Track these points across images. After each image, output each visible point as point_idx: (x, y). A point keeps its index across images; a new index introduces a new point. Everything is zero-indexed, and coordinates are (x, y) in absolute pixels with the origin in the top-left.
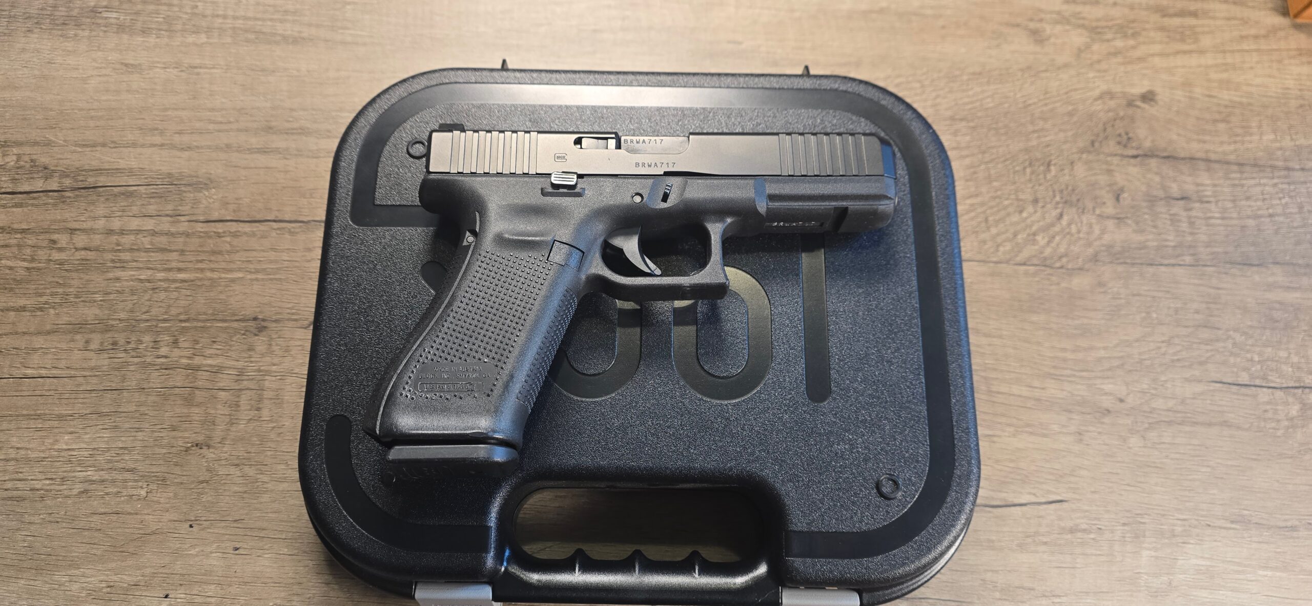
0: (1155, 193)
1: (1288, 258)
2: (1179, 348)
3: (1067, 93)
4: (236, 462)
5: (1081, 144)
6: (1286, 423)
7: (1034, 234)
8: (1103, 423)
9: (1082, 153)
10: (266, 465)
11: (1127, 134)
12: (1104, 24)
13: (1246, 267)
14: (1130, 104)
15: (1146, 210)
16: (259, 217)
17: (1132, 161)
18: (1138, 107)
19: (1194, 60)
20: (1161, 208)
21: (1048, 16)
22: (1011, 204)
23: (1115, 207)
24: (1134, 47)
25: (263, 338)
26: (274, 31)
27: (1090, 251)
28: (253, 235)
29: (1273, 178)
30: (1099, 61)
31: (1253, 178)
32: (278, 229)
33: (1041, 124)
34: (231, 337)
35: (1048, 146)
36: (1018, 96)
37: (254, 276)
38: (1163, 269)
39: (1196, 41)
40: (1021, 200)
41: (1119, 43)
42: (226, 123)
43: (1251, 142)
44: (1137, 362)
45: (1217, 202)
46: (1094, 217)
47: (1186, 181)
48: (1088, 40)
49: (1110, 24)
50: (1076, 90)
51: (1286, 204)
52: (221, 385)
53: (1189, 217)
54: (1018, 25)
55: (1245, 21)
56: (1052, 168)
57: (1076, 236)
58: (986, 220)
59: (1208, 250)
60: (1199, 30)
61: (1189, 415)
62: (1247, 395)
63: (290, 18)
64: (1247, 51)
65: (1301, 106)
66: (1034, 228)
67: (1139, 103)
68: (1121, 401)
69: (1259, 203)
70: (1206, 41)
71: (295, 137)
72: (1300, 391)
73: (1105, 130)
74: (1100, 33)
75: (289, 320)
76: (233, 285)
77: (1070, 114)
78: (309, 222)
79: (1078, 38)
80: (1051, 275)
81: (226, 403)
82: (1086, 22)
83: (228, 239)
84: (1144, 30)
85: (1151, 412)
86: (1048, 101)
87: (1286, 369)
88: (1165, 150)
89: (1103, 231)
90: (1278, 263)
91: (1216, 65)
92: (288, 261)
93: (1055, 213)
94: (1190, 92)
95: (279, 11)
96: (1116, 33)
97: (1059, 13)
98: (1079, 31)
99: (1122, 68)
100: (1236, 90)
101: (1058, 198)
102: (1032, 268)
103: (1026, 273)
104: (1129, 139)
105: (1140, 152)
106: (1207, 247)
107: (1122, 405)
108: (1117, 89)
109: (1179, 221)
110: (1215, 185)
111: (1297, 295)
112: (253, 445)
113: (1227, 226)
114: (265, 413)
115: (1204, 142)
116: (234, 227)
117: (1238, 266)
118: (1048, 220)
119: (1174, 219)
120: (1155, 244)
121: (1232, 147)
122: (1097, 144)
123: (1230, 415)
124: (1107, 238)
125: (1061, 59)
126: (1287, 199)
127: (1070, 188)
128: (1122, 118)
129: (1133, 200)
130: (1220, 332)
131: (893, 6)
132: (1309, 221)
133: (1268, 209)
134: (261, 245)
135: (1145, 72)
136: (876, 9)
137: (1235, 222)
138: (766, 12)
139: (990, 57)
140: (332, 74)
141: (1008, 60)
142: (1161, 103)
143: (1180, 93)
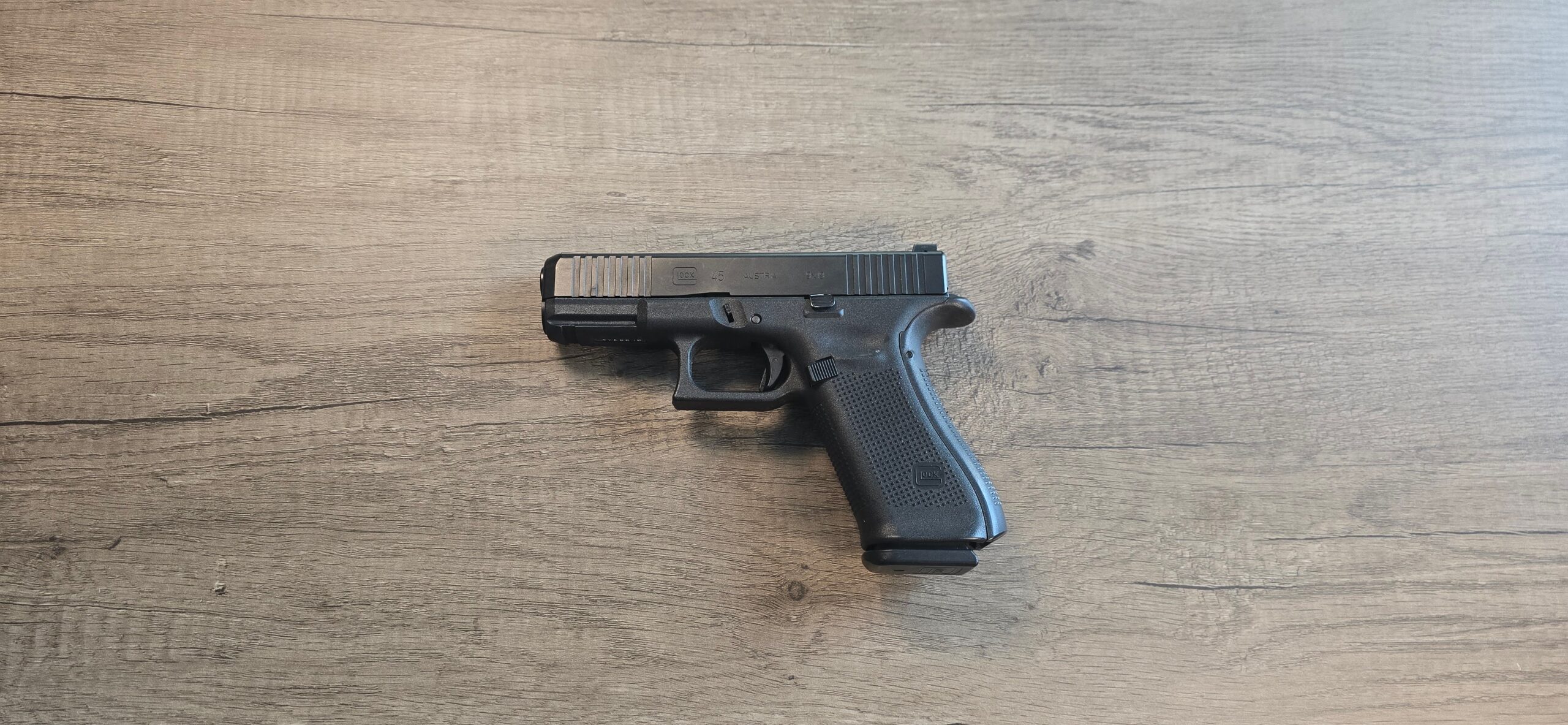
0: (1084, 362)
1: (1231, 436)
2: (1100, 544)
3: (991, 246)
4: (30, 707)
5: (1004, 308)
6: (1216, 629)
8: (1009, 633)
9: (1006, 317)
10: (64, 710)
11: (1056, 293)
12: (1039, 161)
13: (1182, 449)
14: (1064, 257)
15: (1072, 384)
16: (57, 417)
17: (1061, 325)
18: (1072, 261)
19: (1141, 202)
20: (1090, 380)
21: (976, 154)
23: (1037, 381)
24: (1072, 189)
25: (61, 561)
26: (77, 192)
27: (1006, 433)
28: (51, 439)
29: (1222, 341)
30: (1031, 207)
31: (1199, 343)
32: (80, 431)
34: (24, 561)
37: (51, 489)
38: (1087, 452)
39: (1146, 178)
41: (1055, 185)
42: (20, 305)
43: (1199, 299)
44: (1052, 562)
45: (1155, 372)
46: (1013, 393)
47: (1121, 349)
48: (1019, 181)
49: (1047, 161)
50: (1002, 242)
51: (1234, 372)
52: (14, 618)
53: (1122, 391)
54: (941, 166)
55: (1204, 153)
56: (970, 335)
57: (991, 416)
59: (1141, 428)
60: (1149, 165)
61: (1107, 622)
62: (1173, 598)
63: (96, 175)
64: (1203, 189)
65: (1262, 254)
68: (1031, 607)
69: (1204, 372)
70: (1157, 179)
71: (101, 320)
72: (1234, 591)
73: (1033, 288)
74: (1035, 172)
75: (90, 539)
76: (27, 500)
77: (993, 271)
78: (115, 422)
79: (1008, 180)
81: (18, 639)
82: (1019, 160)
83: (22, 445)
84: (1086, 167)
85: (1064, 620)
86: (969, 257)
87: (1221, 566)
88: (1100, 311)
90: (1220, 443)
91: (1166, 208)
92: (89, 469)
93: (968, 389)
94: (1134, 241)
95: (84, 167)
96: (1052, 172)
97: (988, 149)
98: (1011, 170)
99: (1057, 215)
100: (1186, 238)
101: (973, 372)
104: (1059, 299)
105: (1071, 315)
106: (1140, 425)
107: (1032, 612)
108: (1050, 239)
109: (1110, 395)
110: (1154, 352)
111: (1240, 479)
112: (49, 686)
113: (1166, 400)
114: (63, 649)
115: (1145, 301)
116: (28, 431)
117: (1174, 447)
119: (1104, 394)
120: (1081, 423)
121: (1176, 307)
122: (1022, 307)
123: (1152, 621)
124: (1026, 417)
125: (988, 206)
126: (1236, 366)
127: (988, 359)
128: (1053, 275)
129: (1058, 372)
130: (1148, 525)
131: (800, 146)
132: (1260, 392)
133: (1212, 378)
134: (60, 451)
135: (1082, 218)
136: (779, 150)
137: (1174, 395)
138: (654, 156)
139: (907, 205)
140: (145, 243)
141: (928, 208)
142: (1098, 255)
143: (1121, 242)
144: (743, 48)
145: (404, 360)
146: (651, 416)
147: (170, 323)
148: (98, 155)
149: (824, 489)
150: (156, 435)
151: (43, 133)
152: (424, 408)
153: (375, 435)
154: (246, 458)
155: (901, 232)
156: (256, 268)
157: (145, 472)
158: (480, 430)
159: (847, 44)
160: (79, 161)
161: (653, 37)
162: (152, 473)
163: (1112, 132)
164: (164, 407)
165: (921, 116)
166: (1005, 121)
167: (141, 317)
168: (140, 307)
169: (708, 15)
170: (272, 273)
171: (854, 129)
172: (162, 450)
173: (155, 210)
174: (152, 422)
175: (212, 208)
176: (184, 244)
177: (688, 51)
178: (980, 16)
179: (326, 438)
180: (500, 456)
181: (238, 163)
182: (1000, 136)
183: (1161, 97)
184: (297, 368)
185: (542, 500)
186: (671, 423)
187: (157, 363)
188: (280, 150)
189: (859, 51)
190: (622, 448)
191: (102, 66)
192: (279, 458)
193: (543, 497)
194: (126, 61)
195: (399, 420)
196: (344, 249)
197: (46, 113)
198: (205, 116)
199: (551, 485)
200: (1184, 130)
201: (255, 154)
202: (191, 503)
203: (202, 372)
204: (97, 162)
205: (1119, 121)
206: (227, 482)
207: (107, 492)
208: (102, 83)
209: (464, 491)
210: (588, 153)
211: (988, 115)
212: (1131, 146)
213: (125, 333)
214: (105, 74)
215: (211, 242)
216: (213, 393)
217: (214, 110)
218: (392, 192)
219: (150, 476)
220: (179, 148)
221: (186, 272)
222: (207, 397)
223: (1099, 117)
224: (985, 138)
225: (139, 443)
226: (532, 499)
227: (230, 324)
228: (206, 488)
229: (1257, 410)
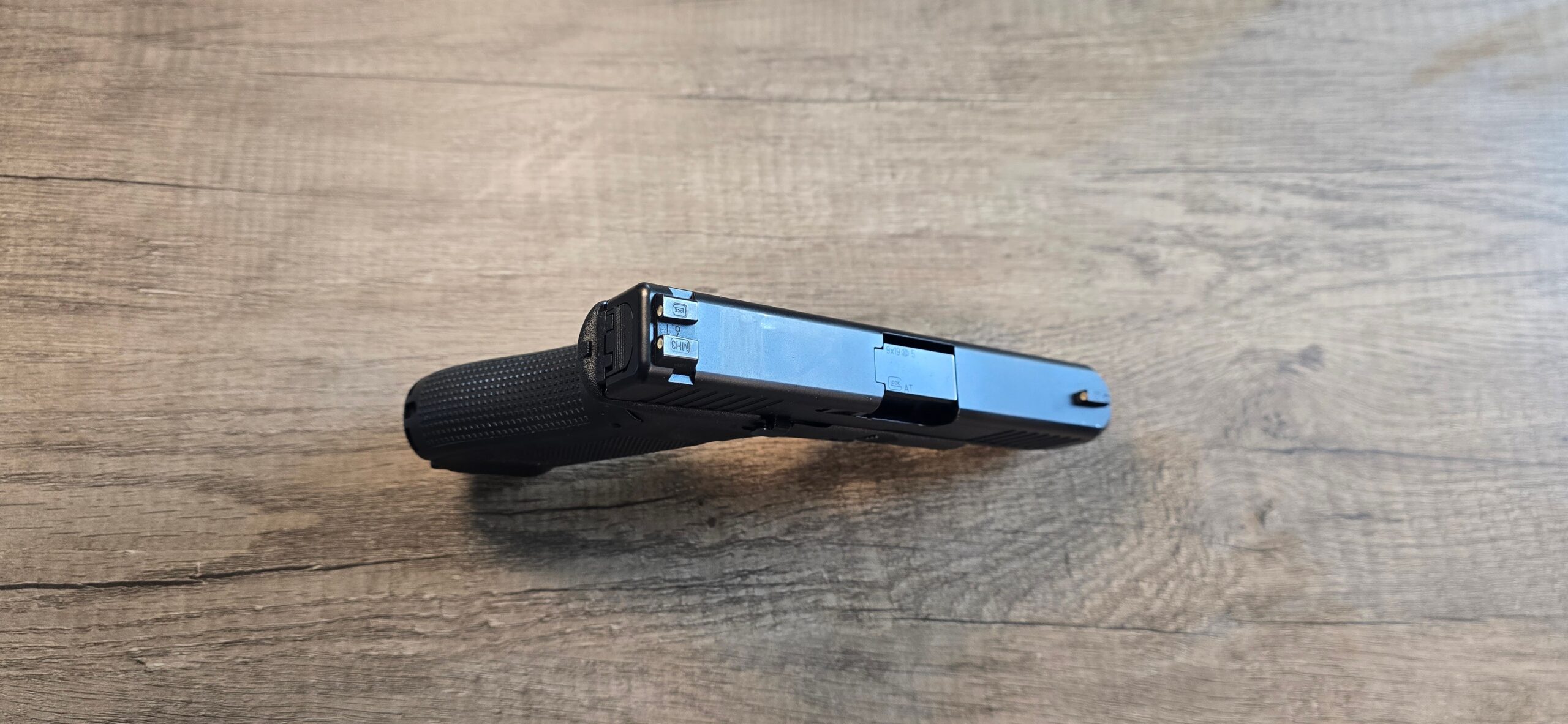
0: (1318, 508)
1: (1517, 607)
3: (1188, 354)
5: (1208, 434)
7: (1137, 580)
9: (1210, 448)
11: (1278, 415)
12: (1246, 242)
13: (1453, 624)
14: (1284, 368)
15: (1305, 537)
16: (15, 580)
17: (1285, 458)
18: (1295, 372)
19: (1379, 296)
20: (1327, 532)
21: (1163, 233)
22: (1104, 532)
23: (1259, 534)
24: (1289, 279)
26: (50, 294)
27: (1220, 604)
29: (1496, 479)
30: (1238, 302)
31: (1466, 480)
32: (41, 597)
33: (1149, 404)
35: (1160, 438)
36: (1117, 360)
38: (1328, 630)
39: (1384, 264)
40: (1118, 525)
41: (1268, 273)
43: (1463, 423)
45: (1411, 521)
46: (1227, 549)
47: (1365, 489)
48: (1221, 269)
49: (1255, 242)
50: (1202, 348)
51: (1516, 519)
53: (1369, 546)
54: (1118, 250)
55: (1457, 231)
56: (1166, 473)
57: (1199, 580)
58: (1067, 559)
59: (1398, 597)
60: (1388, 247)
63: (73, 273)
64: (1460, 278)
65: (1541, 363)
66: (1137, 569)
67: (1296, 367)
69: (1476, 520)
70: (1399, 265)
71: (71, 456)
73: (1245, 410)
74: (1240, 257)
77: (1194, 387)
78: (84, 586)
79: (1206, 267)
80: (1162, 643)
82: (1219, 242)
84: (1306, 249)
86: (1161, 367)
88: (1335, 439)
89: (1240, 572)
90: (1502, 616)
91: (1413, 303)
92: (51, 647)
93: (1168, 545)
94: (1374, 346)
95: (59, 263)
96: (1263, 257)
97: (1179, 228)
98: (1209, 255)
99: (1272, 312)
100: (1441, 341)
101: (1173, 522)
102: (1132, 635)
103: (1124, 643)
104: (1281, 424)
105: (1298, 444)
106: (1397, 592)
108: (1264, 344)
109: (1354, 552)
110: (1409, 494)
111: (1532, 665)
113: (1428, 558)
115: (1393, 425)
117: (1443, 623)
118: (1158, 557)
119: (1347, 550)
120: (1318, 590)
121: (1435, 432)
122: (1232, 434)
124: (1245, 585)
125: (1182, 301)
126: (1517, 513)
127: (1191, 504)
128: (1271, 391)
129: (1285, 520)
131: (936, 226)
132: (1552, 547)
133: (1488, 528)
134: (18, 624)
135: (1306, 316)
136: (910, 231)
137: (1439, 551)
138: (752, 241)
139: (1077, 300)
140: (128, 357)
141: (1103, 305)
142: (1330, 365)
143: (1359, 348)
144: (862, 105)
145: (440, 506)
146: (753, 579)
147: (155, 459)
148: (75, 249)
149: (981, 681)
150: (134, 603)
151: (12, 222)
152: (464, 568)
153: (404, 605)
154: (243, 635)
155: (1070, 336)
156: (261, 388)
157: (118, 651)
158: (536, 599)
159: (993, 96)
160: (52, 256)
161: (751, 92)
162: (127, 653)
163: (1337, 205)
164: (143, 567)
165: (1091, 185)
166: (1199, 191)
167: (118, 451)
168: (120, 439)
169: (818, 64)
170: (279, 394)
171: (1004, 203)
172: (141, 623)
173: (140, 315)
174: (129, 586)
175: (209, 313)
176: (175, 359)
177: (793, 108)
178: (1160, 59)
179: (342, 609)
180: (562, 633)
181: (242, 256)
182: (1192, 211)
183: (1398, 159)
184: (307, 516)
185: (613, 694)
186: (778, 589)
187: (138, 510)
188: (293, 240)
189: (1007, 106)
190: (715, 623)
191: (85, 140)
192: (284, 634)
193: (615, 689)
194: (113, 133)
195: (432, 585)
196: (369, 363)
197: (17, 198)
198: (204, 199)
199: (624, 672)
200: (1429, 201)
201: (262, 244)
202: (174, 693)
203: (191, 522)
204: (75, 257)
205: (1346, 190)
206: (219, 666)
207: (71, 678)
208: (84, 159)
209: (514, 680)
210: (673, 239)
211: (1176, 184)
212: (1363, 222)
213: (99, 472)
214: (87, 148)
215: (207, 356)
216: (204, 549)
217: (216, 192)
218: (429, 290)
219: (125, 657)
220: (173, 238)
221: (177, 394)
222: (197, 555)
223: (1320, 185)
224: (1174, 214)
225: (113, 614)
226: (600, 692)
227: (228, 461)
228: (192, 673)
229: (1549, 571)
